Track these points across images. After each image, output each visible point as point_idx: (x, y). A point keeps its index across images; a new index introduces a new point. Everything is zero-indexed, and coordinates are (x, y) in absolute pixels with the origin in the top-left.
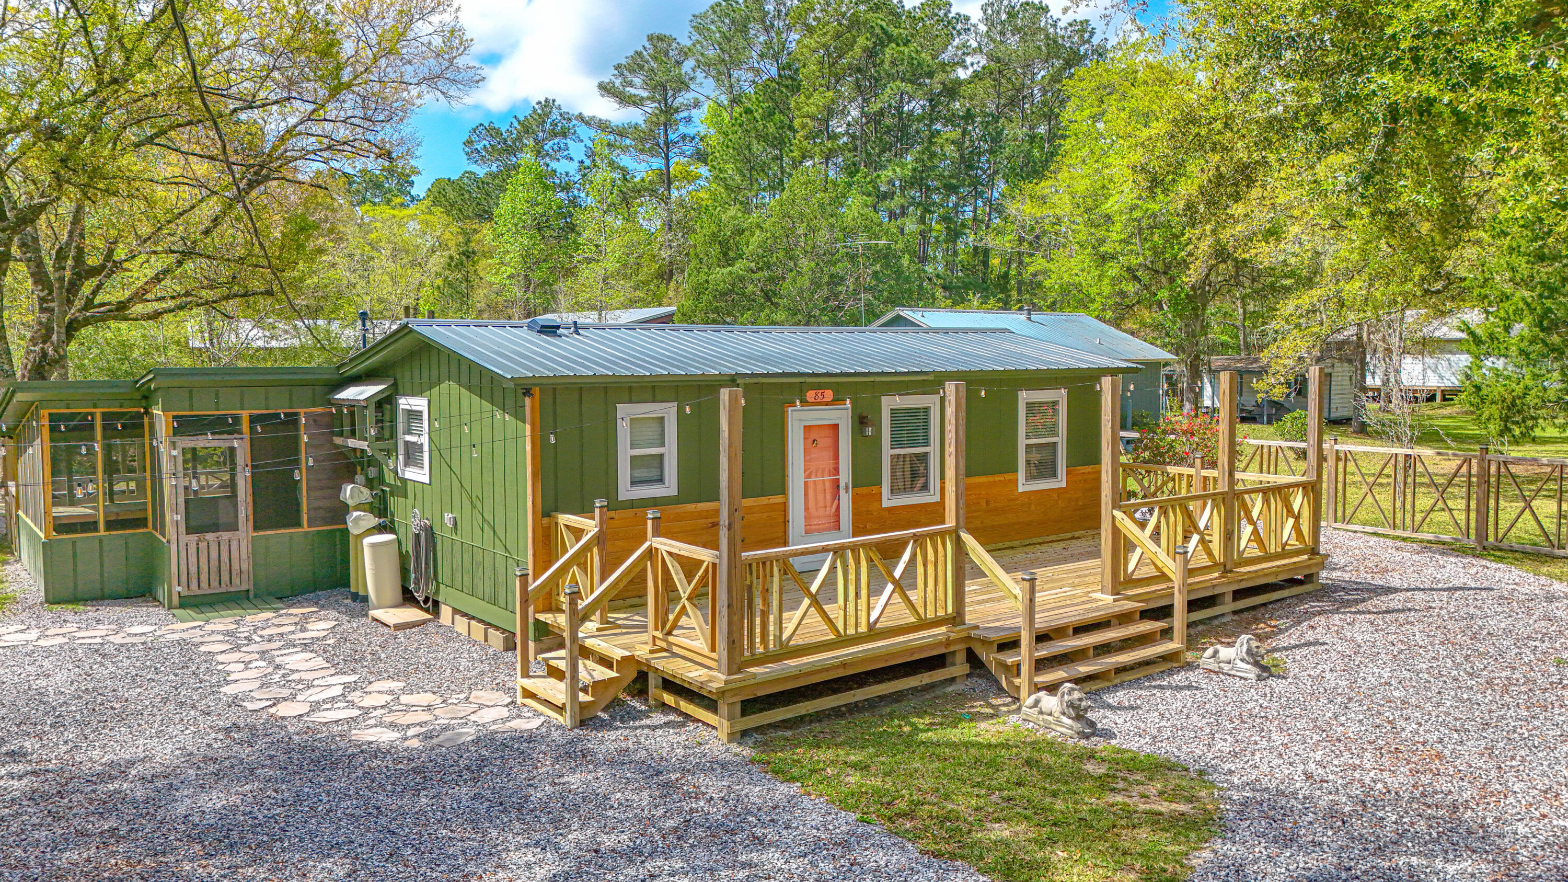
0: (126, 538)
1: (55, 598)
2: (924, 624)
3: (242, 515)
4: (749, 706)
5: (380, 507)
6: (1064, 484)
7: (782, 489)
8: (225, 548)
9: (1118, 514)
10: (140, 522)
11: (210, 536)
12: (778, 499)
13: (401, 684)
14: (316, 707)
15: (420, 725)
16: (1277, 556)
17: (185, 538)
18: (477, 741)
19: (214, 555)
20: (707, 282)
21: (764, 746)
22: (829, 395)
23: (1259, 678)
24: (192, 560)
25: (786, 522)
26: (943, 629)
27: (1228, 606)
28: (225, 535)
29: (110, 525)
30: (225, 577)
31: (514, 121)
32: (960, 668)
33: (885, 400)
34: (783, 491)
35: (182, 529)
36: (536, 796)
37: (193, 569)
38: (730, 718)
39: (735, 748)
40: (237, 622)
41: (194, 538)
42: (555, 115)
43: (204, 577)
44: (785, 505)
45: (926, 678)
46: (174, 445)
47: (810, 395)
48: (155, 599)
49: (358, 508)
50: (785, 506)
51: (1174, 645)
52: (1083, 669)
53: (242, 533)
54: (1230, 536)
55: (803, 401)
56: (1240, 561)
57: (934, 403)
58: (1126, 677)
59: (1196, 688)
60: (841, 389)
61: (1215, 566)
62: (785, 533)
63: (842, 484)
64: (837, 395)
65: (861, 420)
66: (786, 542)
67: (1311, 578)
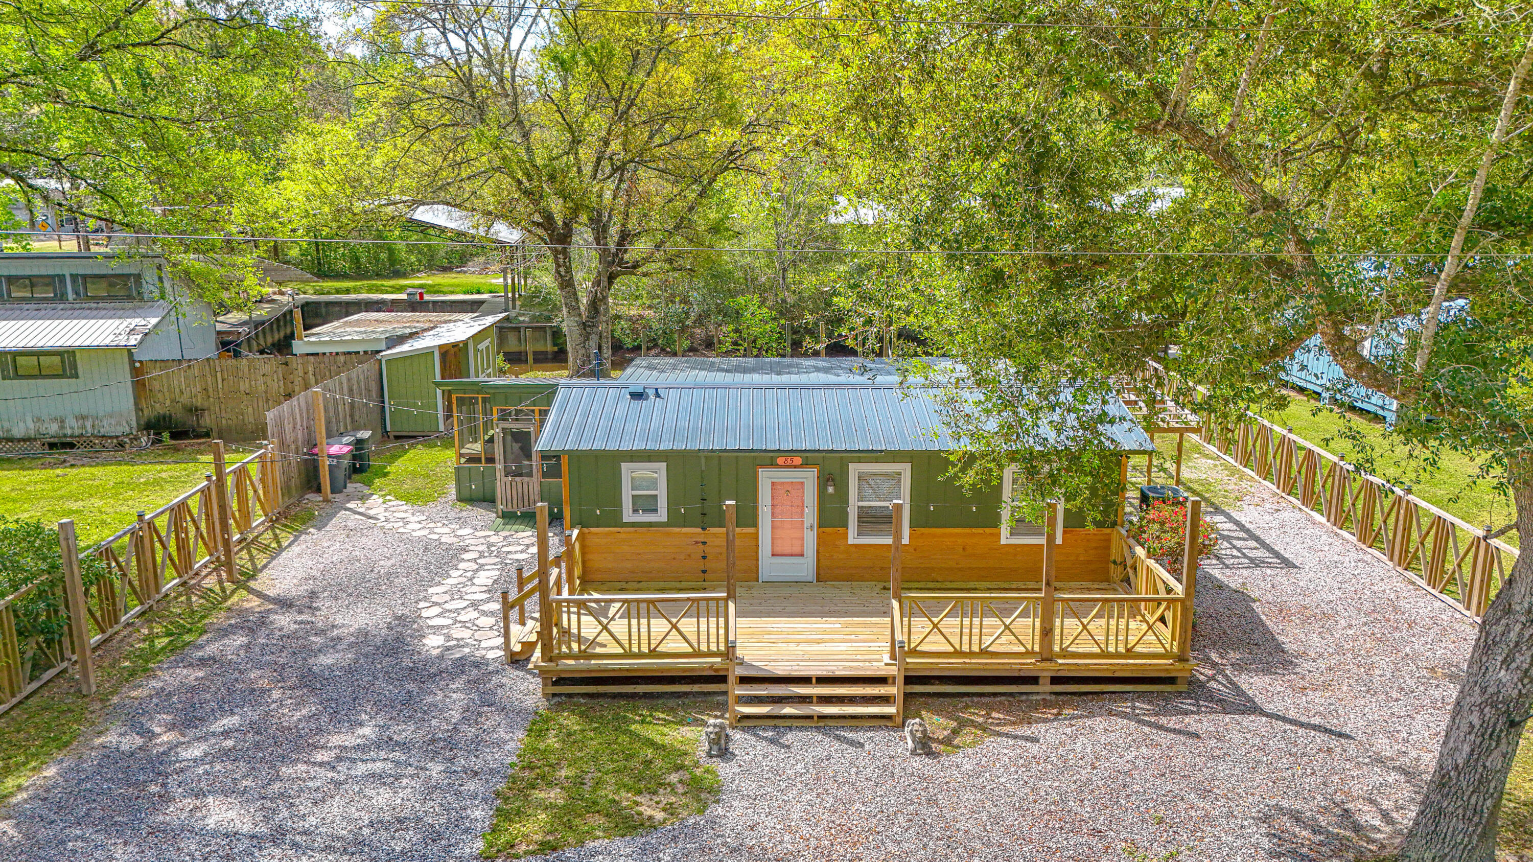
0: (490, 469)
1: (460, 499)
2: (697, 654)
3: (534, 468)
4: (560, 681)
7: (753, 522)
8: (525, 486)
9: (895, 603)
11: (518, 479)
12: (751, 531)
15: (458, 640)
16: (1117, 655)
17: (504, 479)
19: (520, 490)
22: (798, 460)
24: (509, 491)
25: (757, 547)
26: (719, 660)
27: (1045, 687)
28: (526, 479)
30: (526, 503)
33: (852, 466)
34: (755, 525)
35: (503, 474)
37: (509, 497)
38: (544, 685)
39: (540, 702)
41: (509, 479)
43: (515, 502)
44: (757, 533)
46: (498, 426)
47: (780, 461)
50: (756, 537)
51: (890, 710)
52: (788, 710)
53: (534, 479)
54: (1047, 633)
55: (773, 464)
56: (1065, 653)
57: (905, 469)
58: (831, 723)
59: (862, 745)
60: (808, 457)
61: (1028, 653)
62: (757, 553)
63: (807, 524)
64: (805, 464)
65: (825, 480)
66: (757, 560)
67: (1172, 680)
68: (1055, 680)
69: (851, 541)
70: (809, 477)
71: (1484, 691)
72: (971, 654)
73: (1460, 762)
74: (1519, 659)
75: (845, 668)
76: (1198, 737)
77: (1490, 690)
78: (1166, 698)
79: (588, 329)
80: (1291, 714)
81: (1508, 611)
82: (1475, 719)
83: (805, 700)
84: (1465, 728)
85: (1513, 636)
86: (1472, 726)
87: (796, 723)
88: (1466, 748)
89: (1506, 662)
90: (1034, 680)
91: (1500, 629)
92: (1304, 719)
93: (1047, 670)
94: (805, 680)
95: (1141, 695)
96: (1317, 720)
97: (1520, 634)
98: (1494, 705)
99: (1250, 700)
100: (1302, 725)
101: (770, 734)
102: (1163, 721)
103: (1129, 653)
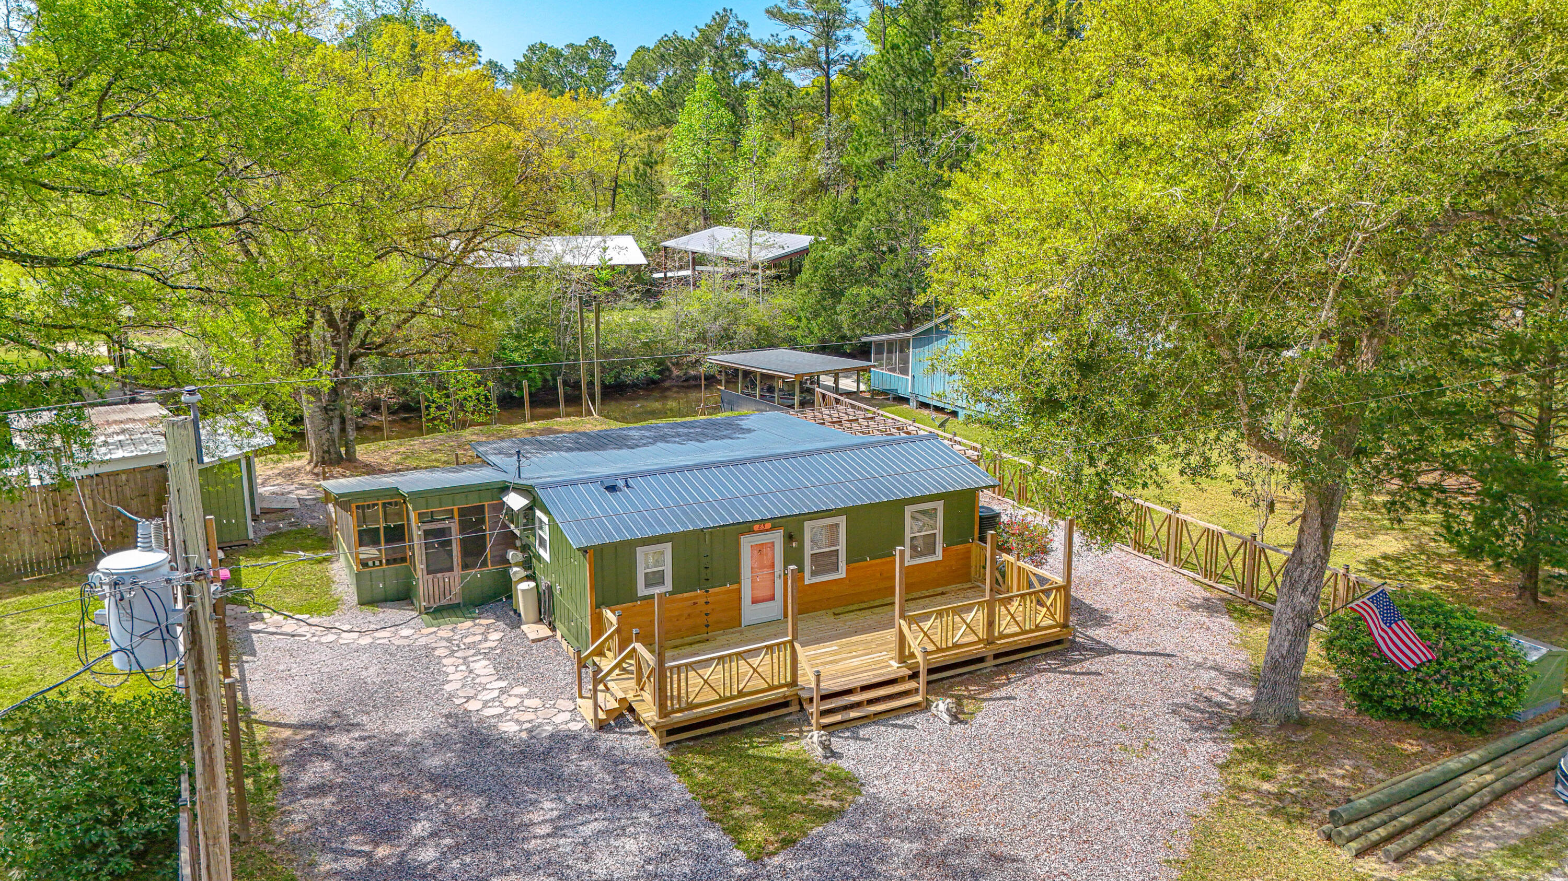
0: (396, 569)
1: (362, 603)
2: (771, 688)
3: (455, 563)
4: (671, 732)
5: (527, 564)
6: (940, 558)
7: (737, 580)
8: (447, 582)
9: (902, 622)
10: (403, 560)
11: (439, 575)
12: (735, 586)
13: (526, 690)
14: (485, 704)
15: (529, 722)
16: (1031, 631)
17: (426, 577)
18: (551, 736)
19: (441, 586)
20: (822, 257)
21: (675, 752)
22: (768, 525)
23: (951, 723)
24: (431, 588)
25: (740, 598)
26: (783, 690)
27: (990, 663)
28: (447, 574)
29: (388, 562)
30: (447, 596)
31: (695, 31)
32: (794, 708)
33: (805, 526)
34: (738, 582)
35: (425, 570)
36: (567, 772)
37: (431, 593)
38: (661, 737)
39: (662, 751)
40: (453, 630)
41: (431, 576)
42: (733, 23)
43: (437, 597)
44: (740, 588)
45: (772, 714)
46: (419, 528)
47: (756, 527)
48: (412, 604)
49: (516, 565)
50: (739, 590)
51: (918, 698)
52: (853, 714)
53: (455, 573)
54: (991, 624)
55: (751, 531)
56: (1002, 636)
57: (842, 520)
58: (882, 717)
59: (913, 727)
60: (775, 523)
61: (980, 641)
62: (740, 604)
63: (776, 574)
64: (773, 528)
65: (789, 537)
66: (740, 609)
67: (1058, 642)
68: (996, 656)
69: (806, 582)
70: (777, 537)
71: (1294, 609)
72: (948, 649)
73: (1284, 652)
74: (1310, 588)
75: (875, 676)
76: (1100, 674)
77: (1298, 608)
78: (1063, 653)
79: (331, 413)
80: (1134, 649)
81: (1301, 562)
82: (1290, 626)
83: (858, 705)
84: (1284, 632)
85: (1306, 576)
86: (1289, 631)
87: (859, 723)
88: (1287, 644)
89: (1303, 591)
90: (981, 660)
91: (1297, 573)
92: (1143, 650)
93: (990, 651)
94: (849, 692)
95: (1046, 656)
96: (1149, 650)
97: (1310, 575)
98: (1300, 617)
99: (1106, 645)
100: (1144, 654)
101: (847, 734)
102: (1072, 668)
103: (1038, 628)
